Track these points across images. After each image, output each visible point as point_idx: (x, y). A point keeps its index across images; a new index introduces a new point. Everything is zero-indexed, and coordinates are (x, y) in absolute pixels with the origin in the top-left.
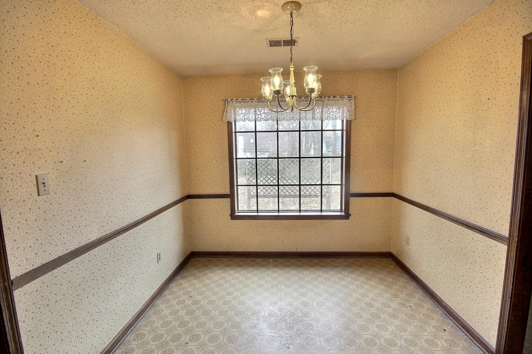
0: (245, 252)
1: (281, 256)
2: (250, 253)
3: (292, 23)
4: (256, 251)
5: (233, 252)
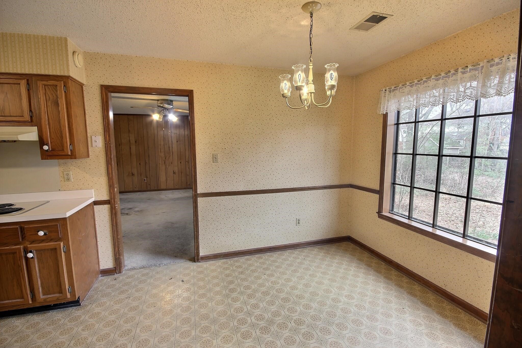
0: (387, 257)
1: (423, 283)
2: (392, 262)
3: (312, 27)
4: (397, 262)
5: (377, 252)
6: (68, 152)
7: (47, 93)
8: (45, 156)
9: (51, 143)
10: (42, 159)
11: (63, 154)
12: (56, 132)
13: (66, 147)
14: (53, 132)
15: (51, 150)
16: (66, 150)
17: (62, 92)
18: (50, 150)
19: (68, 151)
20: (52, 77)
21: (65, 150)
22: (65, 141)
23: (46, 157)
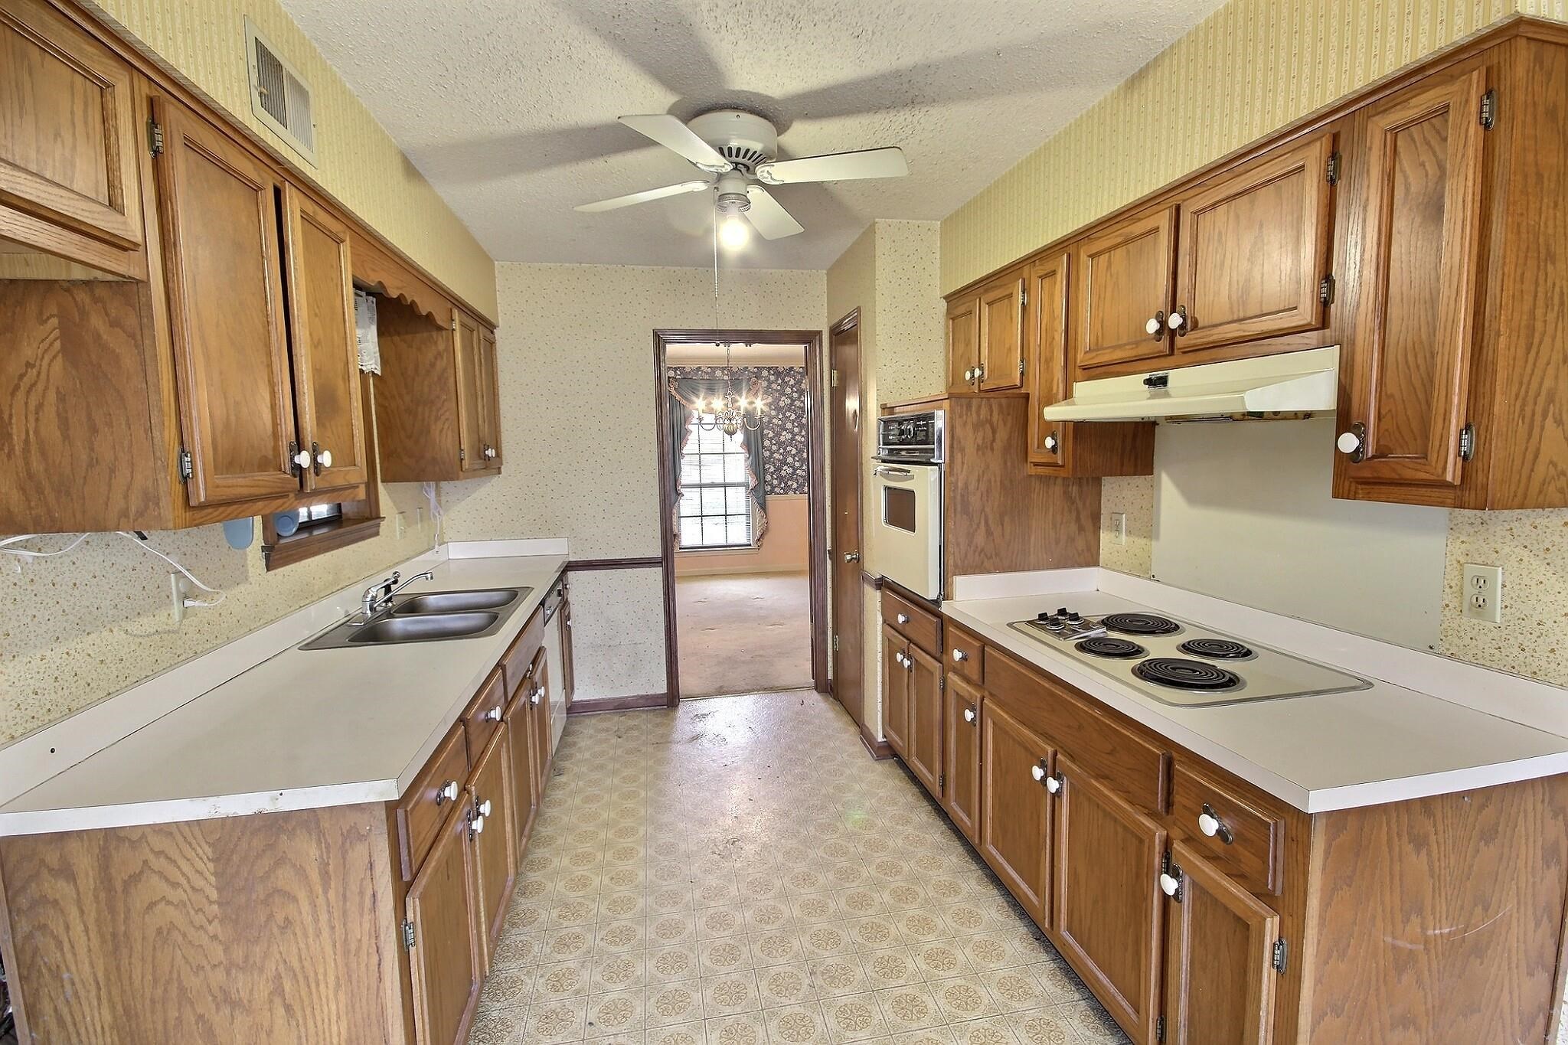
6: (1445, 469)
7: (1403, 171)
8: (1347, 484)
9: (1379, 417)
10: (1336, 495)
11: (1423, 476)
12: (1407, 362)
13: (1437, 443)
14: (1397, 361)
15: (1373, 457)
16: (1435, 456)
17: (1467, 130)
18: (1370, 455)
19: (1446, 462)
20: (1432, 71)
21: (1433, 456)
22: (1441, 411)
23: (1350, 486)
